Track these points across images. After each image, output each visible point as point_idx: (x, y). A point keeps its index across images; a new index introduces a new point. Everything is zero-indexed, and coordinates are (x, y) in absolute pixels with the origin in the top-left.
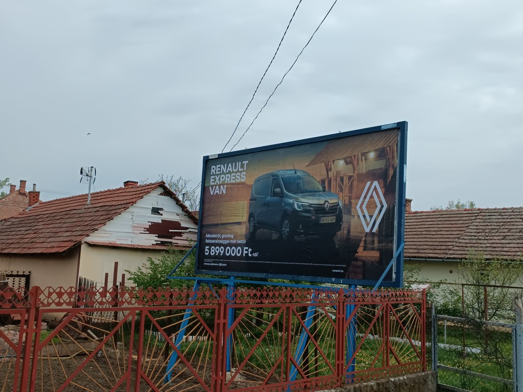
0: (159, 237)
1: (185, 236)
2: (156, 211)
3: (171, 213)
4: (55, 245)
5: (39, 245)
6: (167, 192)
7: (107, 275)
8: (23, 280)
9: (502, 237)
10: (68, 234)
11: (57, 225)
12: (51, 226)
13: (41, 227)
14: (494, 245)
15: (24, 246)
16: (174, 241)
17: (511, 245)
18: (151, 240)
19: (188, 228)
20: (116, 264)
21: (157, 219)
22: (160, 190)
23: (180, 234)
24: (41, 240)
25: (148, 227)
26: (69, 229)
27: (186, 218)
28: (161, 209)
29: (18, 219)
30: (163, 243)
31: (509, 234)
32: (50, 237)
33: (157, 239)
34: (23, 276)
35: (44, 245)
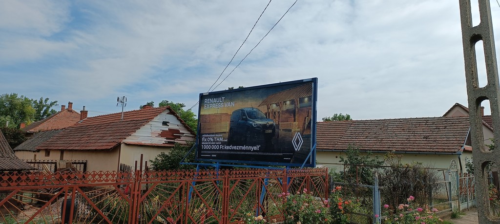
0: (167, 139)
1: (182, 138)
2: (165, 123)
3: (174, 125)
4: (105, 144)
5: (92, 145)
6: (172, 112)
7: (136, 162)
8: (82, 165)
9: (365, 137)
10: (111, 137)
11: (103, 132)
12: (99, 133)
14: (361, 142)
16: (176, 141)
17: (370, 142)
19: (183, 134)
20: (142, 155)
21: (166, 128)
22: (168, 111)
23: (179, 137)
25: (160, 133)
26: (112, 135)
27: (183, 128)
28: (168, 122)
29: (74, 128)
30: (169, 143)
31: (369, 135)
32: (99, 140)
33: (165, 140)
34: (82, 163)
35: (97, 144)
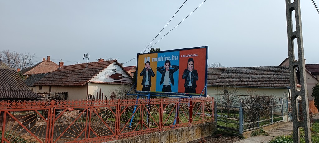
0: (114, 79)
1: (124, 79)
2: (114, 70)
3: (119, 71)
4: (78, 83)
5: (70, 83)
7: (97, 93)
9: (233, 78)
10: (81, 79)
12: (73, 76)
13: (68, 76)
14: (230, 81)
16: (120, 81)
17: (236, 81)
18: (112, 81)
19: (124, 76)
20: (100, 89)
21: (114, 73)
22: (115, 63)
23: (122, 78)
24: (71, 81)
25: (111, 76)
26: (81, 77)
30: (116, 82)
31: (235, 77)
33: (114, 80)
34: (64, 94)
35: (73, 83)
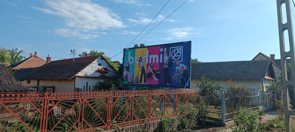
1: (109, 73)
2: (99, 65)
3: (105, 66)
4: (65, 77)
5: (58, 77)
6: (103, 58)
7: (84, 86)
8: (52, 88)
9: (210, 72)
11: (63, 70)
12: (60, 70)
13: (56, 70)
14: (208, 74)
15: (51, 77)
16: (105, 75)
17: (213, 74)
18: (98, 74)
19: (110, 70)
20: (87, 83)
21: (100, 67)
22: (101, 58)
23: (107, 72)
24: (58, 75)
25: (97, 70)
27: (109, 67)
28: (101, 64)
29: (43, 67)
30: (102, 76)
31: (212, 71)
32: (62, 74)
33: (100, 74)
34: (52, 87)
35: (60, 77)
